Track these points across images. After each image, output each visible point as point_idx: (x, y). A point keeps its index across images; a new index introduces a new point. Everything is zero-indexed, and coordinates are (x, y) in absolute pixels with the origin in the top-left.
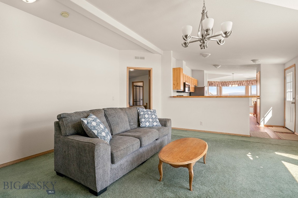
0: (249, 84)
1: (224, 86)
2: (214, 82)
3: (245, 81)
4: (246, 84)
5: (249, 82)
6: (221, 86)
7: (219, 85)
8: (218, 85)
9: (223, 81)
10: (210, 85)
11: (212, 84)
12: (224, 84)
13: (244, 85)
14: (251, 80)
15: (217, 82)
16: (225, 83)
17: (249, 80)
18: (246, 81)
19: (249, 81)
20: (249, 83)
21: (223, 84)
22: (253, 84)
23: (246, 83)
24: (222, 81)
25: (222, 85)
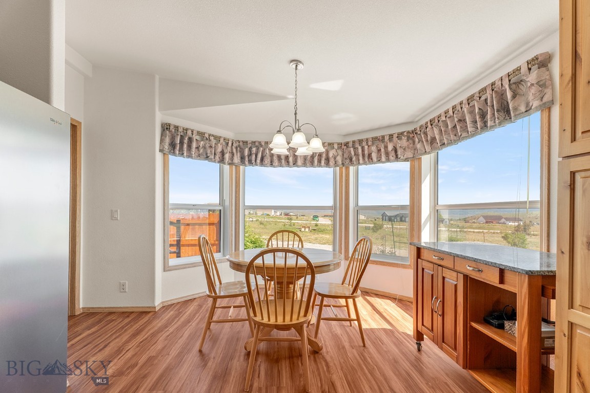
0: (354, 159)
1: (250, 162)
2: (199, 133)
3: (336, 146)
4: (339, 159)
5: (356, 149)
6: (237, 159)
7: (227, 156)
8: (223, 153)
9: (250, 139)
10: (173, 145)
11: (189, 147)
12: (250, 155)
13: (332, 162)
14: (360, 141)
15: (218, 138)
16: (254, 150)
17: (350, 139)
18: (340, 145)
19: (351, 145)
20: (353, 153)
21: (246, 152)
22: (370, 156)
23: (340, 153)
24: (245, 140)
25: (242, 158)
